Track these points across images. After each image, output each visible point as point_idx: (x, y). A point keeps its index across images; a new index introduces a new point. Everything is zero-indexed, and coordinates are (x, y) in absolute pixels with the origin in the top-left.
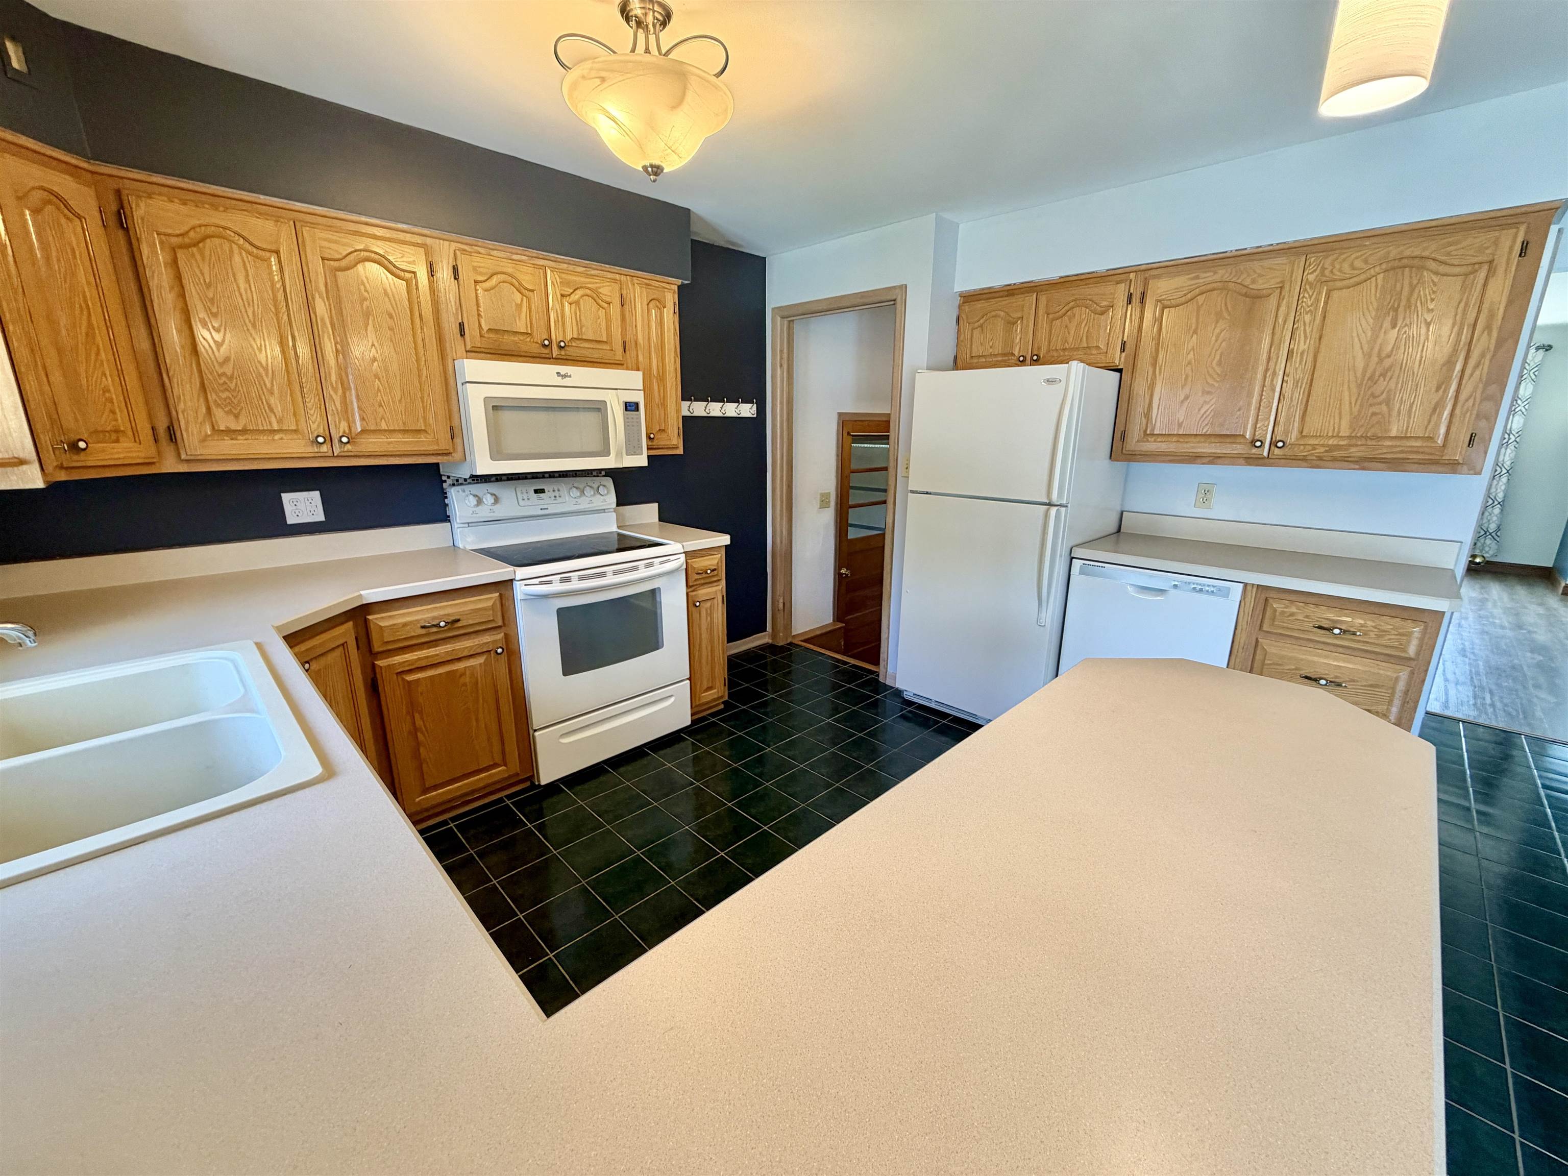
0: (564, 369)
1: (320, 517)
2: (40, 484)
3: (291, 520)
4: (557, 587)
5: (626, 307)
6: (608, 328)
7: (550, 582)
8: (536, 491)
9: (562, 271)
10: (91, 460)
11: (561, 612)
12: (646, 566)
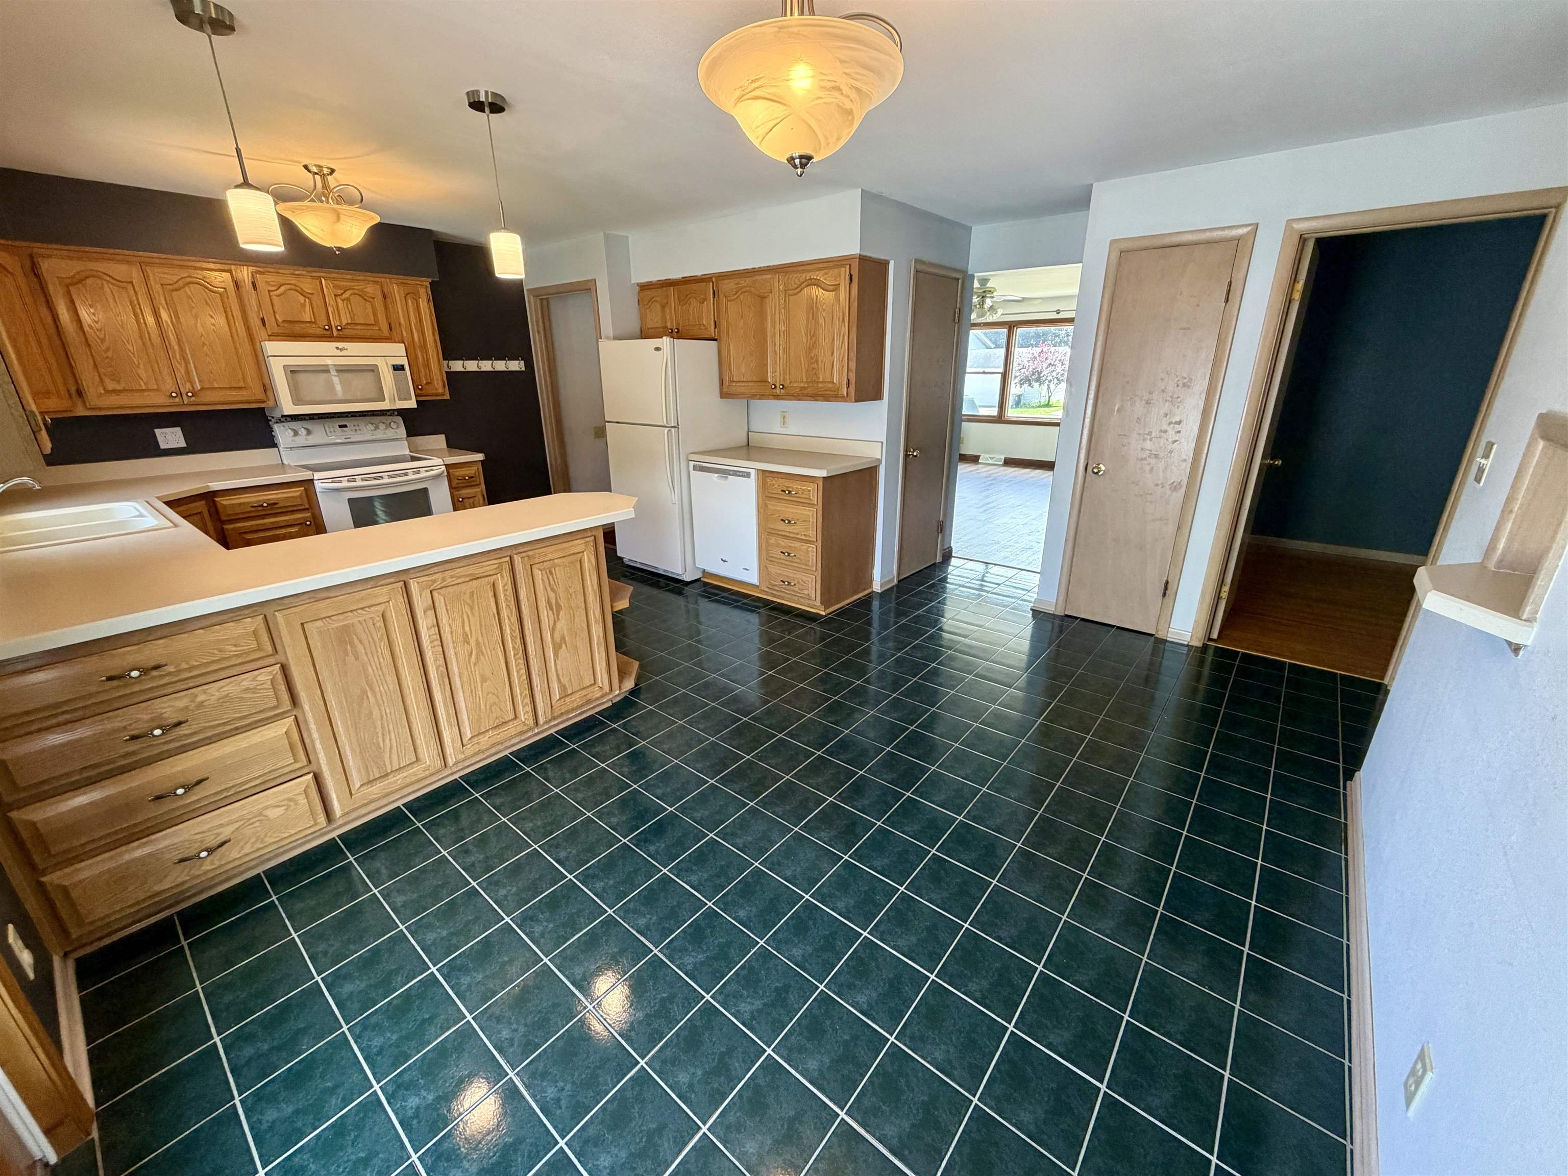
0: (341, 345)
1: (183, 444)
3: (163, 446)
4: (345, 484)
5: (389, 300)
6: (375, 315)
7: (341, 482)
8: (340, 426)
9: (334, 279)
11: (351, 501)
12: (414, 473)
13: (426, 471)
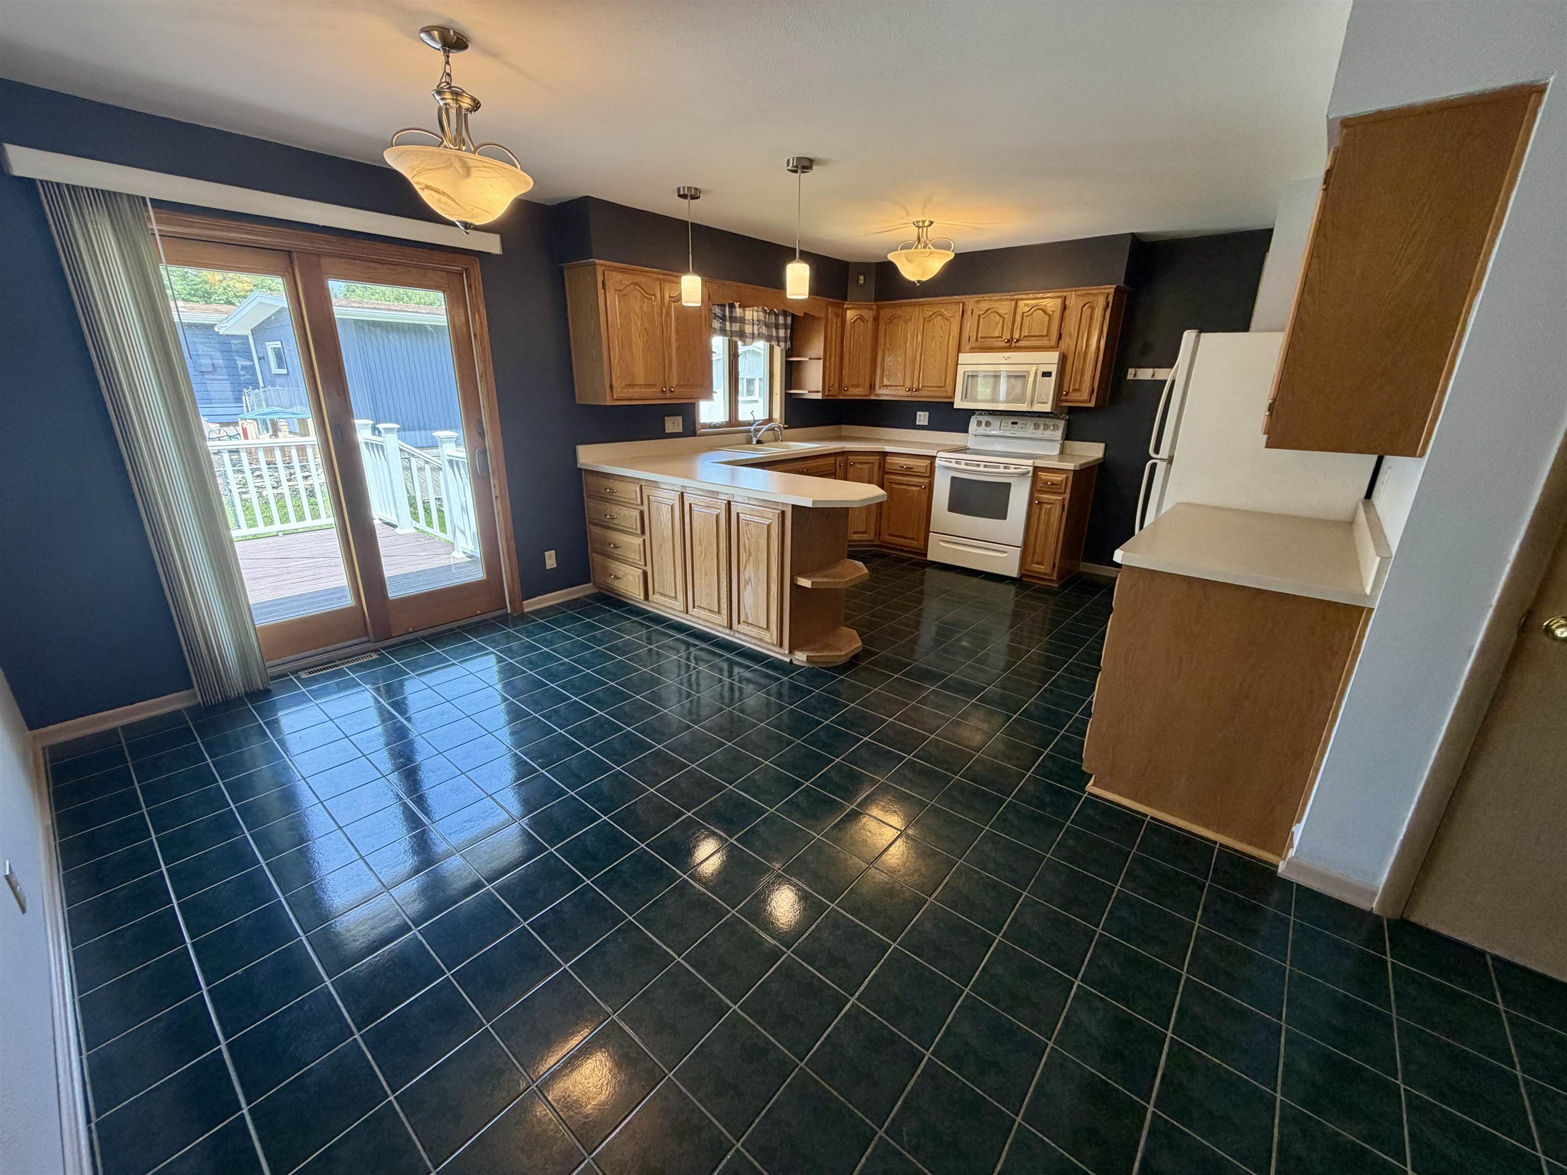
0: (1006, 355)
1: (926, 424)
2: (821, 398)
3: (918, 423)
4: (954, 465)
5: (1067, 311)
6: (1049, 326)
7: (951, 462)
8: (1013, 423)
9: (1029, 299)
10: (848, 393)
11: (953, 478)
12: (1005, 468)
13: (1015, 468)
